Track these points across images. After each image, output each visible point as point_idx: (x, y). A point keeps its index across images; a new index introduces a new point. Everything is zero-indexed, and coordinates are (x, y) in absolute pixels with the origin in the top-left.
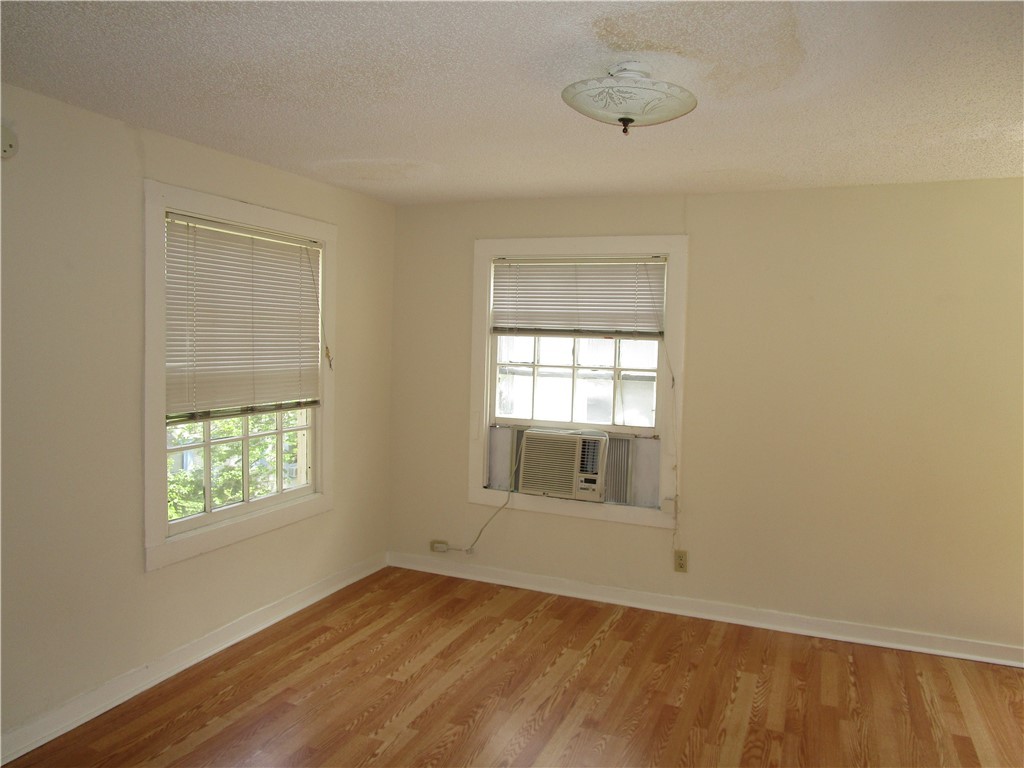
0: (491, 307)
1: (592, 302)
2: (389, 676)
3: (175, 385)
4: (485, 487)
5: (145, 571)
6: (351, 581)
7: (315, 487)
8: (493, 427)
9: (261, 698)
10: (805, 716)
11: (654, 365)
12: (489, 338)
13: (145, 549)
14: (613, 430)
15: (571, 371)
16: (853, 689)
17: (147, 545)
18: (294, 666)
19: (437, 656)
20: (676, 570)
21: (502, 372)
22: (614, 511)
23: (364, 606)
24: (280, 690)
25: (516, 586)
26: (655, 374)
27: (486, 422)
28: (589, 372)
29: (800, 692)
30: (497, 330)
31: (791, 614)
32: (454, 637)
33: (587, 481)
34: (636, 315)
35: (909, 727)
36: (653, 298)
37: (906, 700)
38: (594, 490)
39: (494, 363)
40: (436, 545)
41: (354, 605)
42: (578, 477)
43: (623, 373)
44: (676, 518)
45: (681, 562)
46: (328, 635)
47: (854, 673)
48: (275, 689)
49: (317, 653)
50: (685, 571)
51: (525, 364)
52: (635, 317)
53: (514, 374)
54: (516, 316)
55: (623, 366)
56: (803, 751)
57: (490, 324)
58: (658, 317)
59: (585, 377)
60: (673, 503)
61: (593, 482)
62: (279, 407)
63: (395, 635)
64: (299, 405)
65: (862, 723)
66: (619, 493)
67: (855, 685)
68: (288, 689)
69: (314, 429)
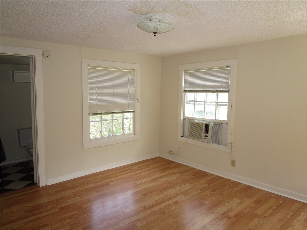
0: (184, 84)
1: (209, 82)
2: (136, 182)
3: (91, 106)
4: (182, 137)
5: (83, 149)
6: (146, 159)
7: (135, 133)
8: (184, 119)
9: (104, 182)
10: (244, 214)
11: (227, 101)
12: (183, 94)
13: (83, 144)
14: (215, 121)
15: (204, 103)
16: (271, 210)
17: (84, 143)
18: (117, 176)
19: (151, 180)
20: (232, 166)
21: (187, 103)
22: (214, 146)
23: (145, 165)
24: (110, 181)
25: (189, 166)
26: (227, 104)
27: (182, 118)
28: (209, 103)
29: (250, 208)
30: (185, 91)
31: (267, 185)
32: (160, 176)
33: (206, 136)
34: (221, 85)
35: (280, 225)
36: (226, 80)
37: (288, 218)
38: (207, 139)
39: (184, 101)
40: (170, 152)
41: (142, 165)
42: (203, 135)
43: (219, 103)
44: (231, 149)
45: (233, 164)
46: (130, 171)
47: (277, 206)
48: (108, 180)
49: (124, 174)
50: (234, 167)
51: (193, 101)
52: (221, 86)
53: (190, 104)
54: (190, 87)
55: (219, 101)
56: (233, 223)
57: (184, 90)
58: (228, 86)
59: (209, 105)
60: (231, 144)
61: (207, 136)
62: (123, 112)
63: (146, 173)
64: (128, 112)
65: (263, 220)
66: (217, 140)
67: (273, 210)
68: (111, 181)
69: (134, 118)
